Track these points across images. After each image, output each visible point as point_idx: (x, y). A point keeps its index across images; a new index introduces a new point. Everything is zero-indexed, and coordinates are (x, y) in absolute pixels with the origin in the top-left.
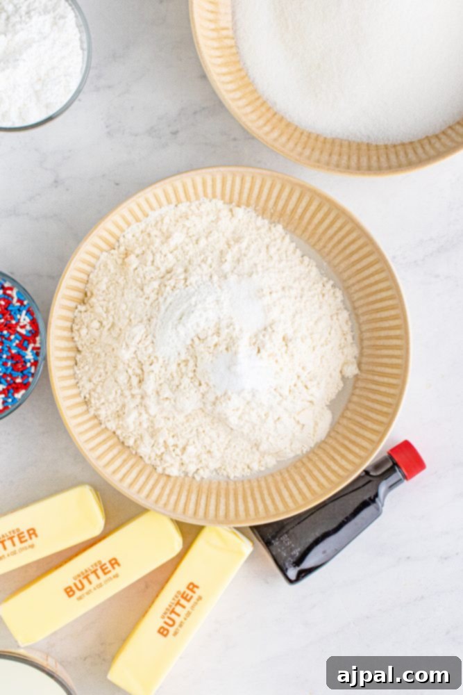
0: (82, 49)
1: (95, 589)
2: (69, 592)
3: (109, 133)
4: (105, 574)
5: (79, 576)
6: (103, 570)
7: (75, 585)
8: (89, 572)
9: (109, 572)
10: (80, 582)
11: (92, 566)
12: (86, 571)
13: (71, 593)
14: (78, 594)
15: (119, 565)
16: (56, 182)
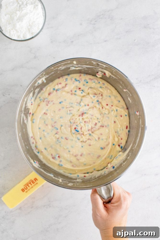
0: (43, 16)
1: (31, 188)
2: (23, 190)
3: (51, 42)
4: (33, 183)
5: (25, 185)
6: (33, 182)
7: (24, 188)
8: (28, 183)
9: (35, 182)
10: (26, 187)
11: (29, 181)
12: (27, 183)
13: (23, 191)
14: (26, 191)
15: (37, 180)
16: (35, 57)
